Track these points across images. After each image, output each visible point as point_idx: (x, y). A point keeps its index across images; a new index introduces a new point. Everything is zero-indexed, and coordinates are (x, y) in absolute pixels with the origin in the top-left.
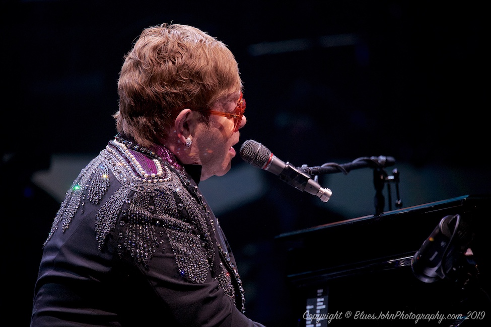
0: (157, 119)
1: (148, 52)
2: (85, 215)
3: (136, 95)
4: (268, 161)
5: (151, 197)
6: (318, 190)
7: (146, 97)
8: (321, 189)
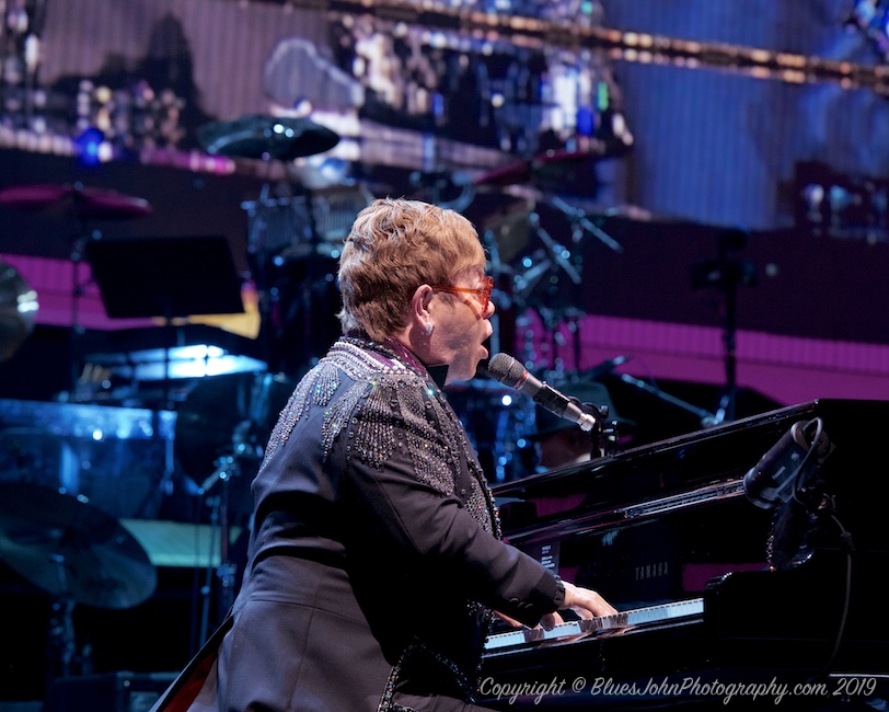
0: (390, 302)
1: (369, 227)
2: (310, 420)
3: (360, 278)
4: (523, 379)
5: (395, 390)
6: (579, 417)
7: (374, 279)
8: (583, 415)
